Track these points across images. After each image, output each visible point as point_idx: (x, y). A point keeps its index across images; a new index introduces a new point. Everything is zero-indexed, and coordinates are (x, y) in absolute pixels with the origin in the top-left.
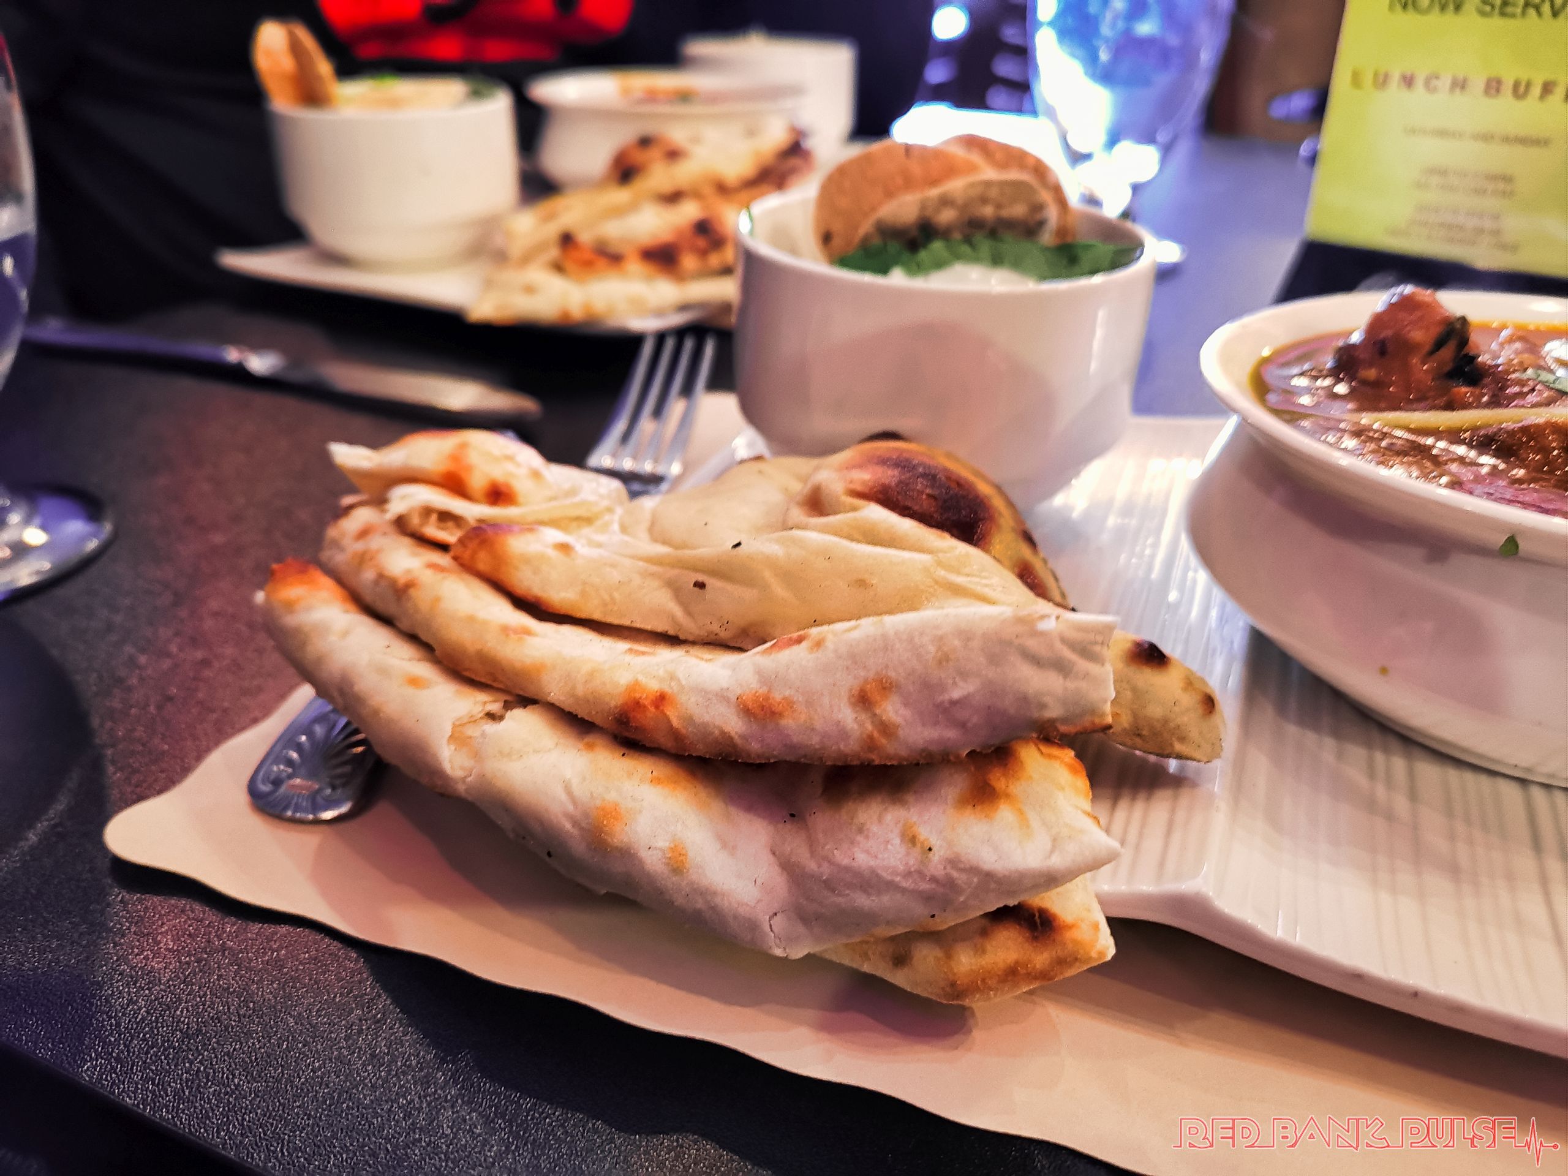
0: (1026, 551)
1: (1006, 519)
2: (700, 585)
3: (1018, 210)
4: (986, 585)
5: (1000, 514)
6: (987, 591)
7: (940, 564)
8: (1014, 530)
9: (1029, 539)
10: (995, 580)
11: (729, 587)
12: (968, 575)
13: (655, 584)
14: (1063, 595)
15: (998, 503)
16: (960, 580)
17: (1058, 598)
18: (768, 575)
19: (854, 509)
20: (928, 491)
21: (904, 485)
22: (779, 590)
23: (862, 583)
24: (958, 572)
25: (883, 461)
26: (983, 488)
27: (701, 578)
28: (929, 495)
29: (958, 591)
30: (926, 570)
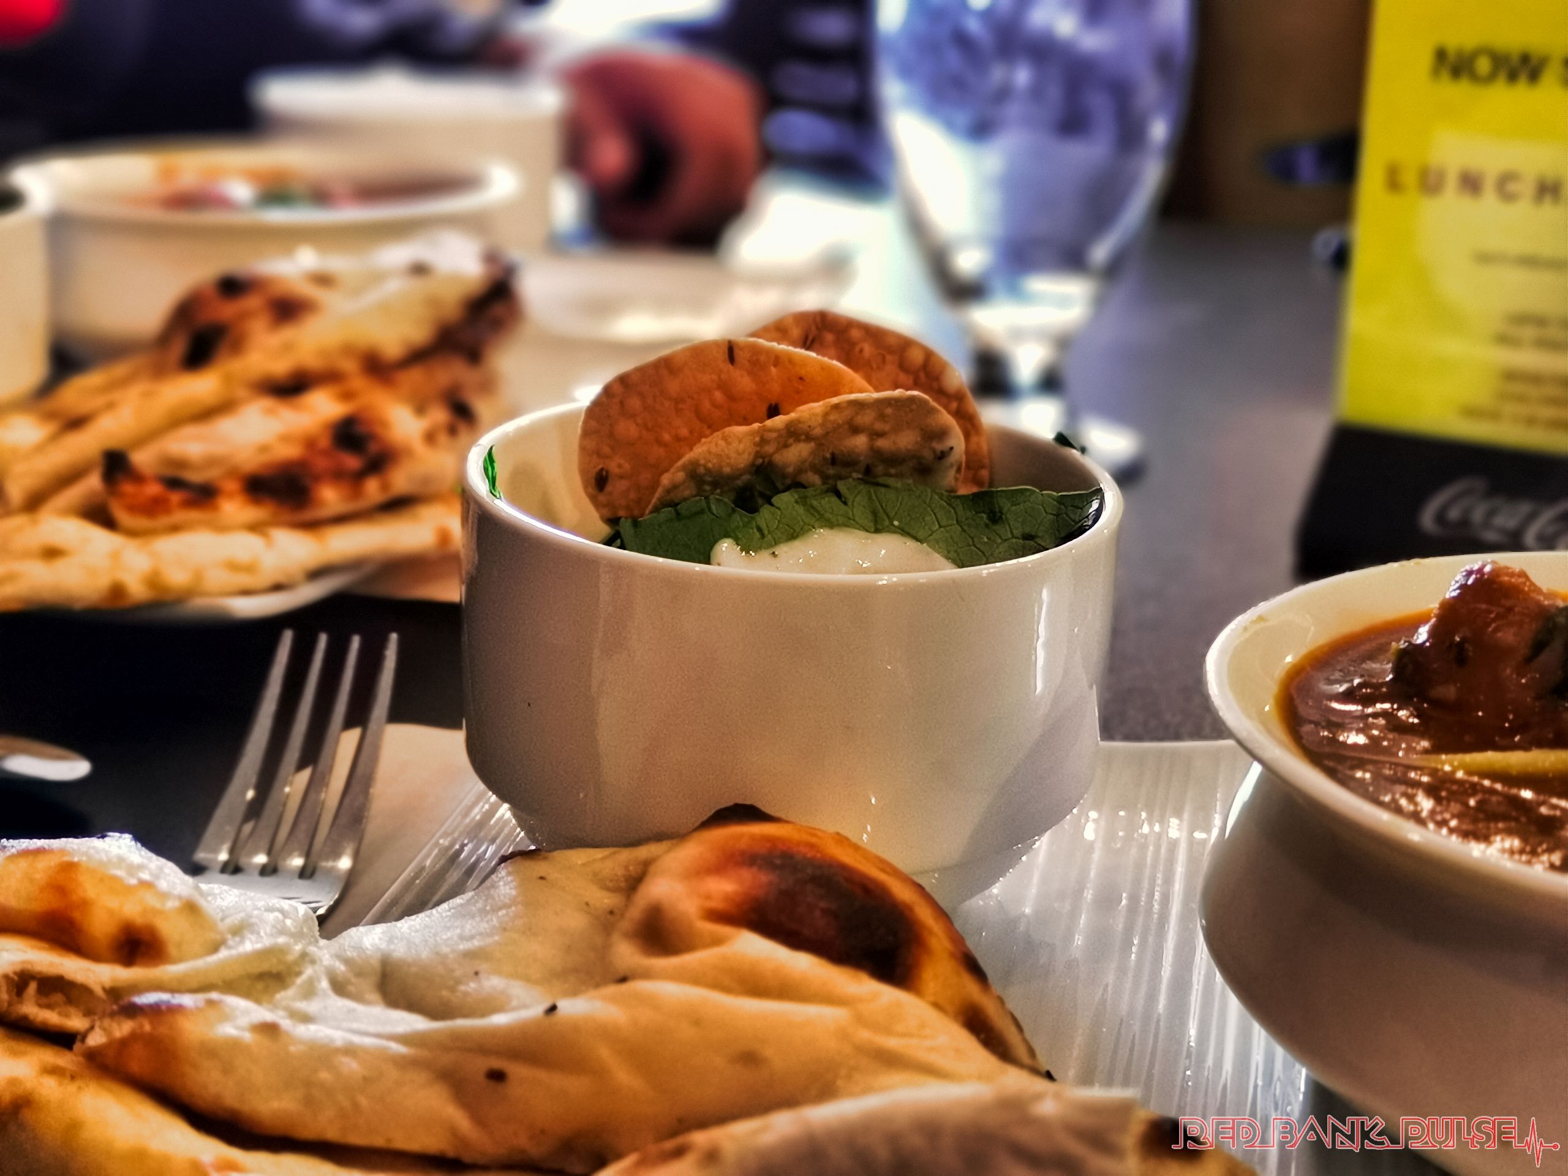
0: (971, 988)
1: (938, 941)
2: (497, 1076)
3: (906, 440)
4: (931, 1049)
5: (931, 932)
6: (934, 1059)
7: (860, 1020)
8: (952, 955)
9: (972, 966)
10: (942, 1040)
11: (542, 1075)
12: (903, 1035)
13: (420, 1077)
14: (1032, 1053)
15: (924, 914)
16: (892, 1043)
17: (1025, 1058)
18: (604, 1053)
19: (717, 941)
20: (823, 904)
21: (788, 897)
22: (624, 1077)
23: (749, 1058)
24: (888, 1031)
25: (749, 859)
26: (902, 893)
27: (496, 1063)
28: (823, 911)
29: (891, 1061)
30: (843, 1035)
